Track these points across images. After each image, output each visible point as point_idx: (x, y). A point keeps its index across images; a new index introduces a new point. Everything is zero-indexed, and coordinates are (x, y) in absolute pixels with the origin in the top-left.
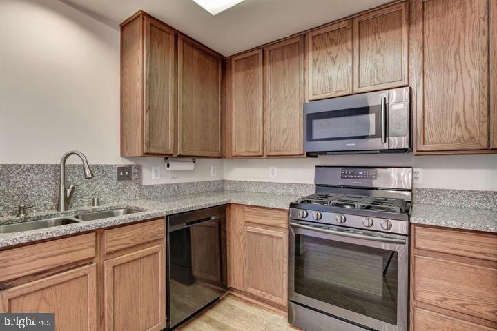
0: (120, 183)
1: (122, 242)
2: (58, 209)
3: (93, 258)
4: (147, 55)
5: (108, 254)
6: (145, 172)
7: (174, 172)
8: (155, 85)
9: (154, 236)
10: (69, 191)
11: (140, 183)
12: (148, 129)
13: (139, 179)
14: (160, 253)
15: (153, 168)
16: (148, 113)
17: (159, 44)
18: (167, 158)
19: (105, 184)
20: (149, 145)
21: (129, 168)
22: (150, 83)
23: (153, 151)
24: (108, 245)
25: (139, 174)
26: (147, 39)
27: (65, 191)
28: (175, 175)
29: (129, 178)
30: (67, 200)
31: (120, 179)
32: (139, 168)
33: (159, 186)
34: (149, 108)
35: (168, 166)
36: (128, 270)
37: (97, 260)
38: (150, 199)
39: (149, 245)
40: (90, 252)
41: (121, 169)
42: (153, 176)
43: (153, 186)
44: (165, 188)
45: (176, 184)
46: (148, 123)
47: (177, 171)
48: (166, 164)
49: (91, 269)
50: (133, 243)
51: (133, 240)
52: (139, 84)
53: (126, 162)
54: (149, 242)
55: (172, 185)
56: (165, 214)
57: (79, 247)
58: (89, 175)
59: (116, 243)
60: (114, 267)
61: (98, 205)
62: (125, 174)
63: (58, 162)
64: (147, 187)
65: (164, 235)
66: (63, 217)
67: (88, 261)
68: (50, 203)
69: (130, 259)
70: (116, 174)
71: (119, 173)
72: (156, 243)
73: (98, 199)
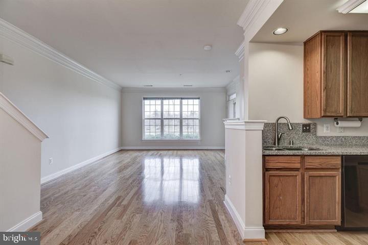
0: (304, 134)
1: (313, 164)
2: (275, 144)
3: (299, 169)
4: (324, 56)
5: (307, 169)
6: (319, 128)
7: (342, 128)
8: (330, 72)
9: (334, 166)
10: (279, 136)
11: (315, 134)
12: (325, 101)
13: (315, 131)
14: (337, 177)
15: (325, 125)
16: (325, 91)
17: (332, 46)
18: (337, 119)
19: (296, 133)
20: (325, 111)
21: (309, 125)
22: (326, 73)
23: (328, 114)
24: (307, 164)
25: (315, 128)
26: (324, 45)
27: (278, 136)
28: (342, 130)
29: (309, 131)
30: (279, 140)
31: (304, 131)
32: (315, 125)
33: (329, 137)
34: (325, 88)
35: (337, 124)
36: (317, 180)
37: (301, 170)
38: (323, 145)
39: (330, 170)
40: (298, 166)
41: (304, 125)
42: (324, 130)
43: (325, 137)
44: (334, 139)
45: (343, 137)
46: (325, 97)
47: (344, 127)
48: (335, 123)
49: (299, 174)
50: (320, 167)
51: (320, 165)
52: (318, 75)
53: (307, 122)
54: (330, 169)
55: (340, 137)
56: (341, 154)
57: (293, 162)
58: (291, 128)
59: (311, 164)
60: (310, 176)
61: (293, 144)
62: (307, 128)
63: (275, 122)
64: (321, 137)
65: (340, 166)
66: (277, 148)
67: (297, 169)
68: (271, 141)
69: (318, 175)
70: (301, 128)
71: (303, 128)
72: (336, 170)
73: (293, 142)
